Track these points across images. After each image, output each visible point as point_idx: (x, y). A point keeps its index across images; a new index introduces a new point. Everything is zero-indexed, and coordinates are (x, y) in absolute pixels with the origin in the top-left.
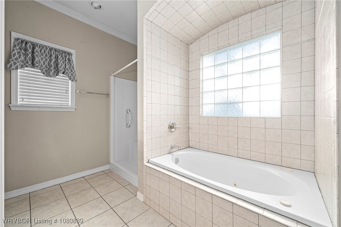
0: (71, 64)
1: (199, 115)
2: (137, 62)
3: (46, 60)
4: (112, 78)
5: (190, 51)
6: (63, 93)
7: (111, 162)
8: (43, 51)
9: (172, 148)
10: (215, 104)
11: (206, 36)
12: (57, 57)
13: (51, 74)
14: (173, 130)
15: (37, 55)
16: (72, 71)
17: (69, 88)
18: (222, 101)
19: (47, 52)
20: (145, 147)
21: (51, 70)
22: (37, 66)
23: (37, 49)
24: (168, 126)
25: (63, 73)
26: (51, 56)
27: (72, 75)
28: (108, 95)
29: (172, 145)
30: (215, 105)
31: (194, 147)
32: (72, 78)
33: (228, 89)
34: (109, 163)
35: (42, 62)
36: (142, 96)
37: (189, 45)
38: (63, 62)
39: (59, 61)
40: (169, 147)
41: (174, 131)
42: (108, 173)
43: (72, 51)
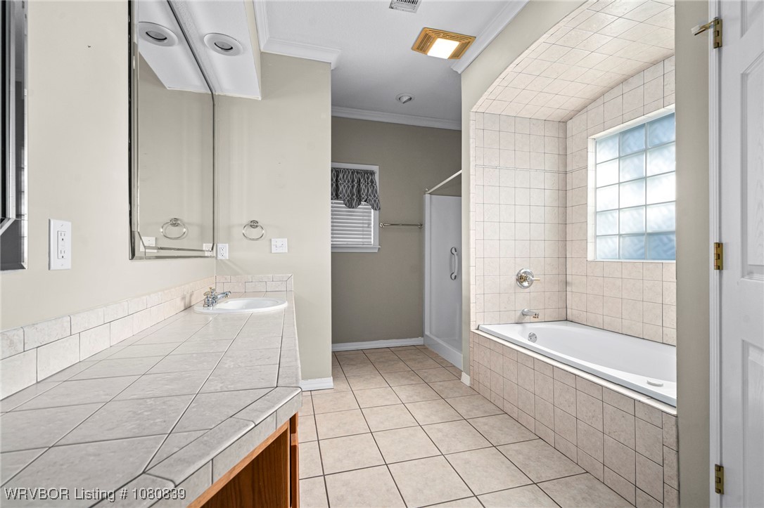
0: (374, 187)
1: (586, 258)
2: (461, 174)
3: (348, 187)
4: (427, 196)
5: (569, 134)
6: (365, 227)
7: (426, 333)
8: (345, 176)
9: (523, 315)
10: (620, 235)
11: (600, 101)
12: (359, 182)
13: (354, 204)
14: (526, 284)
15: (340, 184)
16: (375, 196)
17: (371, 220)
18: (635, 230)
19: (349, 177)
20: (472, 305)
21: (354, 199)
22: (341, 198)
23: (341, 176)
24: (514, 278)
25: (365, 201)
26: (353, 181)
27: (375, 201)
28: (421, 225)
29: (523, 310)
30: (621, 239)
31: (576, 320)
32: (375, 206)
33: (646, 205)
34: (422, 334)
35: (344, 191)
36: (469, 230)
37: (565, 122)
38: (366, 186)
39: (361, 185)
40: (519, 313)
41: (527, 287)
42: (422, 349)
43: (375, 168)
